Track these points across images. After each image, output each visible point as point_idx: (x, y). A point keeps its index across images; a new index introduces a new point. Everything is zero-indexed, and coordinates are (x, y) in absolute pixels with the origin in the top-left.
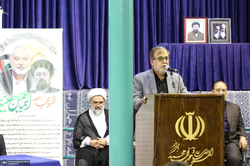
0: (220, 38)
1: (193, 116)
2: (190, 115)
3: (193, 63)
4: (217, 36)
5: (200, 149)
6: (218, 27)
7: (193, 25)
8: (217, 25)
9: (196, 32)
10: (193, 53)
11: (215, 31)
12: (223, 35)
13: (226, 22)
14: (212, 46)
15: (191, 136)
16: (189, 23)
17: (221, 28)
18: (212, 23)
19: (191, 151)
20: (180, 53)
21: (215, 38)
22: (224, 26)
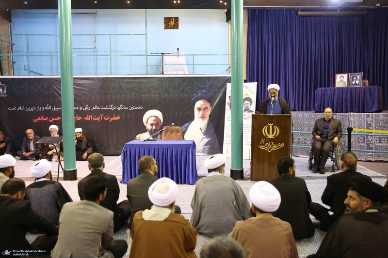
0: (356, 84)
1: (272, 126)
2: (271, 125)
3: (336, 98)
4: (354, 83)
5: (276, 143)
6: (355, 78)
7: (340, 78)
8: (354, 77)
9: (342, 81)
10: (336, 92)
11: (353, 80)
12: (357, 82)
13: (360, 75)
14: (351, 88)
15: (271, 136)
16: (338, 76)
17: (357, 78)
18: (352, 76)
19: (271, 144)
20: (329, 93)
21: (352, 84)
22: (358, 77)
